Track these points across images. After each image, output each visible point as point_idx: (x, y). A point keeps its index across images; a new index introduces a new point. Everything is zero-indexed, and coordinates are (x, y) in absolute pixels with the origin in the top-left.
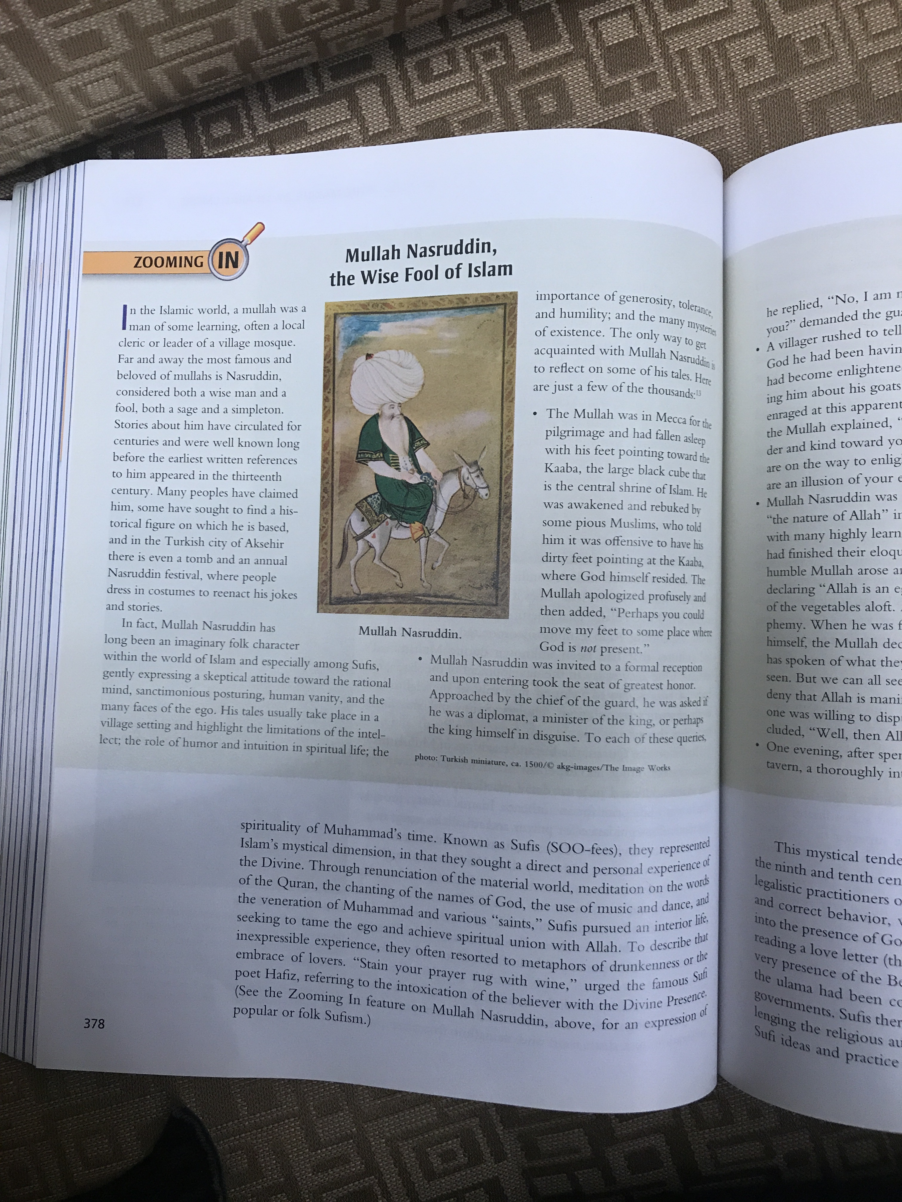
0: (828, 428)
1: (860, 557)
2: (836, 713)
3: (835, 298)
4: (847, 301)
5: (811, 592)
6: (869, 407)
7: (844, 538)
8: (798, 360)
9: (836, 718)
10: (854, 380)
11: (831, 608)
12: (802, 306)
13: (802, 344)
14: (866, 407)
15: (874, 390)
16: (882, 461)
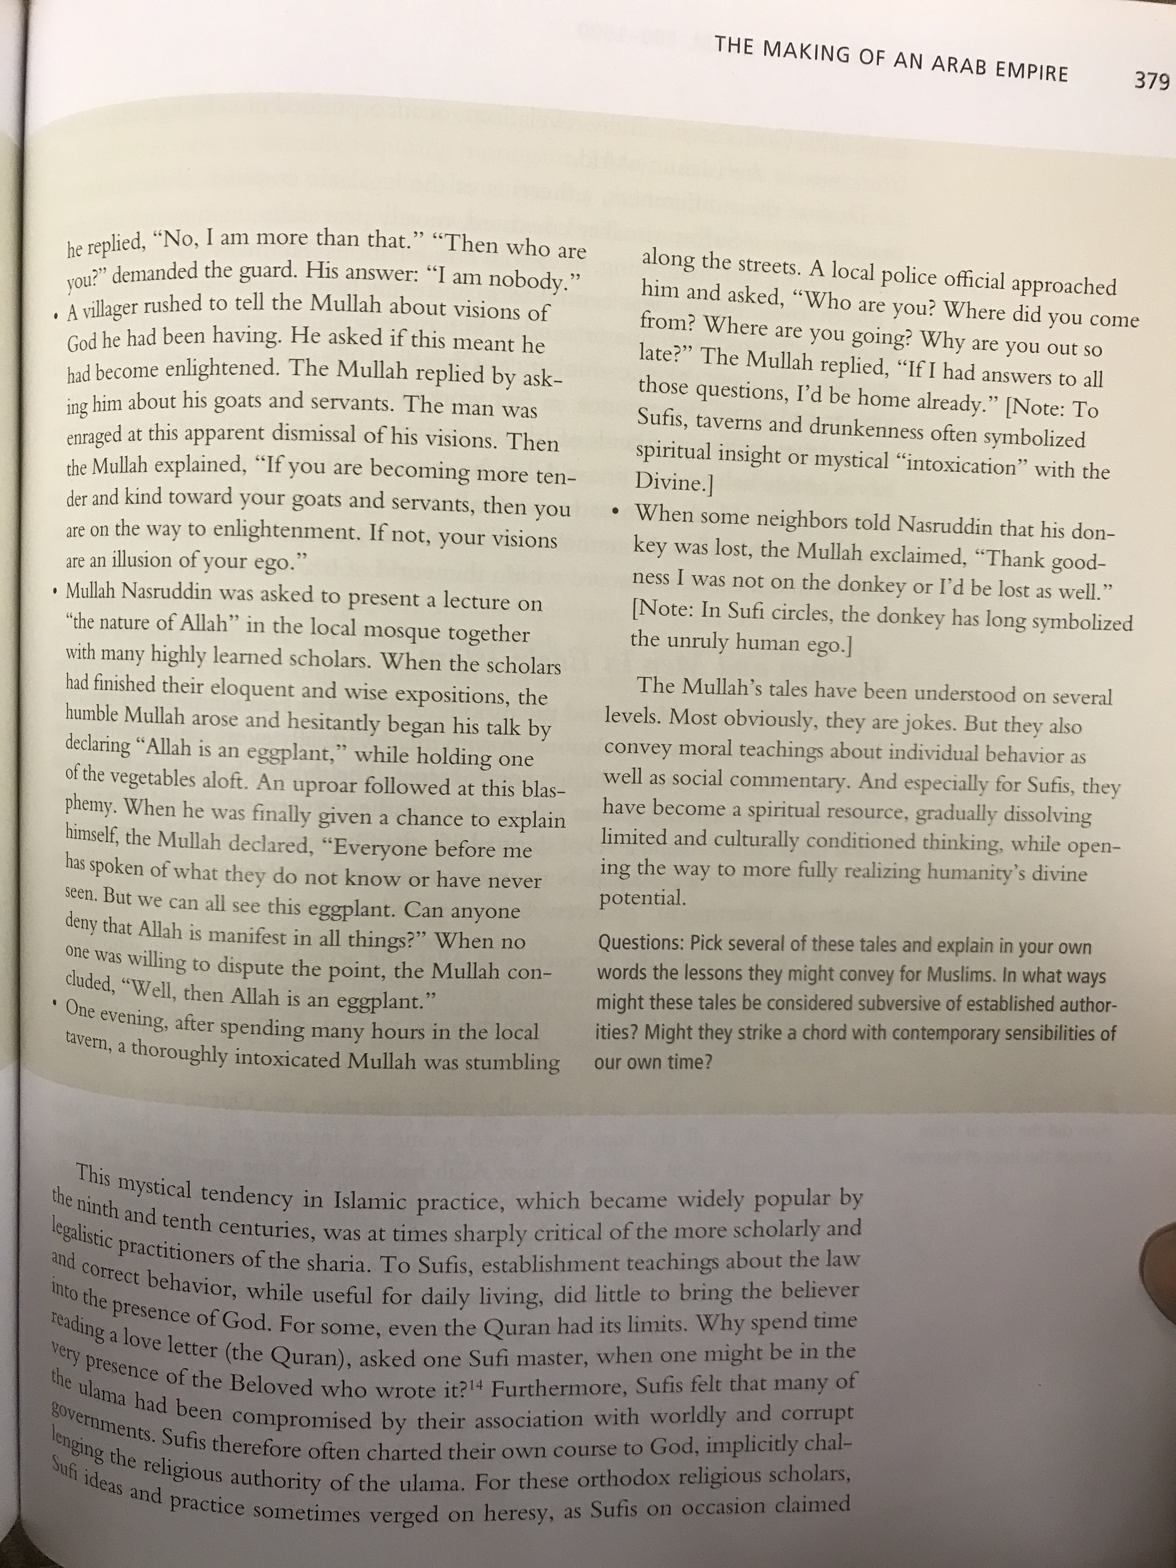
0: (151, 467)
1: (196, 695)
2: (159, 956)
3: (164, 233)
4: (181, 243)
5: (124, 751)
6: (211, 434)
7: (172, 660)
8: (111, 342)
9: (158, 964)
10: (191, 384)
11: (153, 779)
12: (117, 245)
13: (116, 313)
14: (208, 434)
15: (220, 405)
16: (230, 530)
